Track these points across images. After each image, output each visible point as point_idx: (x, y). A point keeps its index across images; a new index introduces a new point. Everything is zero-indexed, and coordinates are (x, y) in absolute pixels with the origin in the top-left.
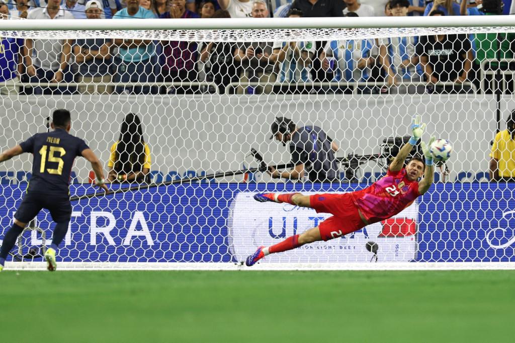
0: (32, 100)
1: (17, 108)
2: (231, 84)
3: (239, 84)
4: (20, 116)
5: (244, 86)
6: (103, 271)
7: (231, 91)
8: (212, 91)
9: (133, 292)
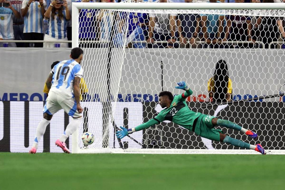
0: (152, 51)
1: (143, 56)
2: (273, 42)
3: (278, 42)
4: (145, 61)
5: (280, 44)
6: (195, 154)
7: (272, 47)
8: (261, 47)
9: (214, 167)
